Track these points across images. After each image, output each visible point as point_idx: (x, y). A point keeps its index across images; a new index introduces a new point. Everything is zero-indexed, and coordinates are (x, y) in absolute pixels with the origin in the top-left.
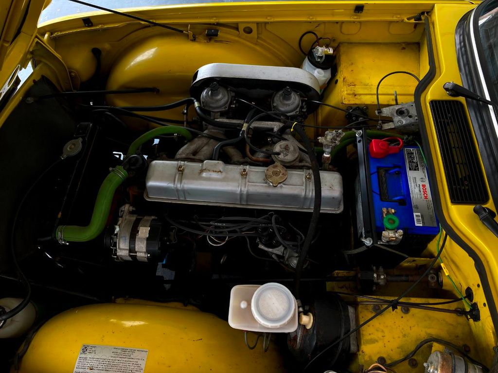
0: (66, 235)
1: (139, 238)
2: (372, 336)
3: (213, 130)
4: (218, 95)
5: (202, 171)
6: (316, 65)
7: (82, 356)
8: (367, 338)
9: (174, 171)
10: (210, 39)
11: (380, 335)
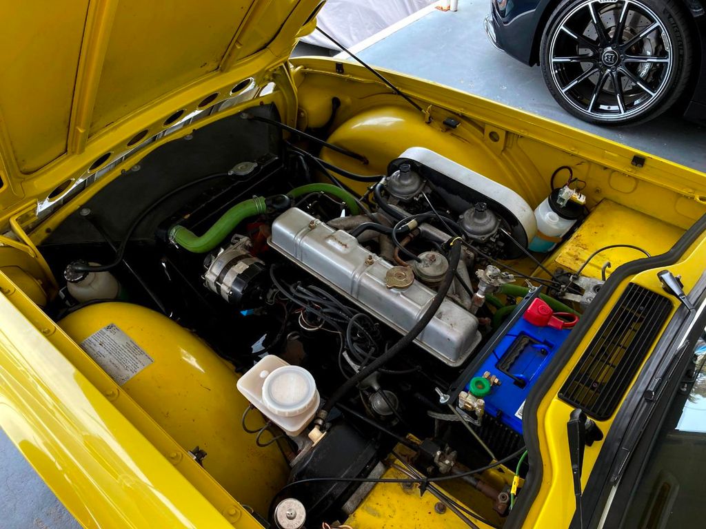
0: (180, 237)
1: (232, 271)
2: (378, 508)
3: (382, 215)
4: (406, 179)
5: (331, 236)
6: (554, 207)
7: (104, 331)
8: (371, 505)
9: (306, 224)
10: (447, 130)
11: (388, 512)
